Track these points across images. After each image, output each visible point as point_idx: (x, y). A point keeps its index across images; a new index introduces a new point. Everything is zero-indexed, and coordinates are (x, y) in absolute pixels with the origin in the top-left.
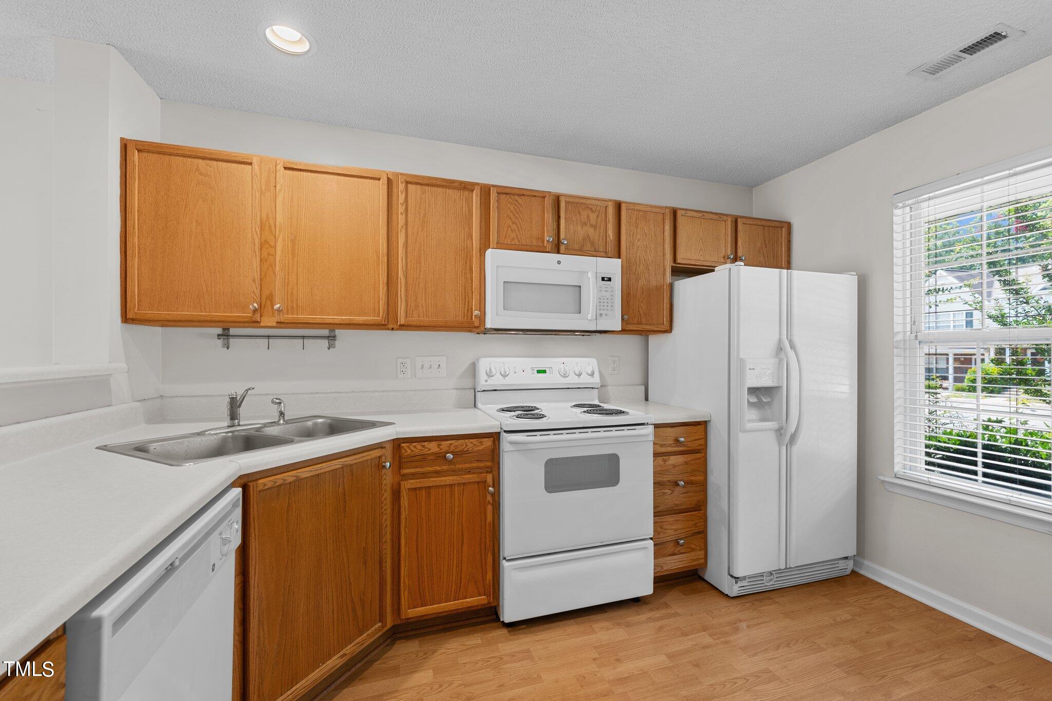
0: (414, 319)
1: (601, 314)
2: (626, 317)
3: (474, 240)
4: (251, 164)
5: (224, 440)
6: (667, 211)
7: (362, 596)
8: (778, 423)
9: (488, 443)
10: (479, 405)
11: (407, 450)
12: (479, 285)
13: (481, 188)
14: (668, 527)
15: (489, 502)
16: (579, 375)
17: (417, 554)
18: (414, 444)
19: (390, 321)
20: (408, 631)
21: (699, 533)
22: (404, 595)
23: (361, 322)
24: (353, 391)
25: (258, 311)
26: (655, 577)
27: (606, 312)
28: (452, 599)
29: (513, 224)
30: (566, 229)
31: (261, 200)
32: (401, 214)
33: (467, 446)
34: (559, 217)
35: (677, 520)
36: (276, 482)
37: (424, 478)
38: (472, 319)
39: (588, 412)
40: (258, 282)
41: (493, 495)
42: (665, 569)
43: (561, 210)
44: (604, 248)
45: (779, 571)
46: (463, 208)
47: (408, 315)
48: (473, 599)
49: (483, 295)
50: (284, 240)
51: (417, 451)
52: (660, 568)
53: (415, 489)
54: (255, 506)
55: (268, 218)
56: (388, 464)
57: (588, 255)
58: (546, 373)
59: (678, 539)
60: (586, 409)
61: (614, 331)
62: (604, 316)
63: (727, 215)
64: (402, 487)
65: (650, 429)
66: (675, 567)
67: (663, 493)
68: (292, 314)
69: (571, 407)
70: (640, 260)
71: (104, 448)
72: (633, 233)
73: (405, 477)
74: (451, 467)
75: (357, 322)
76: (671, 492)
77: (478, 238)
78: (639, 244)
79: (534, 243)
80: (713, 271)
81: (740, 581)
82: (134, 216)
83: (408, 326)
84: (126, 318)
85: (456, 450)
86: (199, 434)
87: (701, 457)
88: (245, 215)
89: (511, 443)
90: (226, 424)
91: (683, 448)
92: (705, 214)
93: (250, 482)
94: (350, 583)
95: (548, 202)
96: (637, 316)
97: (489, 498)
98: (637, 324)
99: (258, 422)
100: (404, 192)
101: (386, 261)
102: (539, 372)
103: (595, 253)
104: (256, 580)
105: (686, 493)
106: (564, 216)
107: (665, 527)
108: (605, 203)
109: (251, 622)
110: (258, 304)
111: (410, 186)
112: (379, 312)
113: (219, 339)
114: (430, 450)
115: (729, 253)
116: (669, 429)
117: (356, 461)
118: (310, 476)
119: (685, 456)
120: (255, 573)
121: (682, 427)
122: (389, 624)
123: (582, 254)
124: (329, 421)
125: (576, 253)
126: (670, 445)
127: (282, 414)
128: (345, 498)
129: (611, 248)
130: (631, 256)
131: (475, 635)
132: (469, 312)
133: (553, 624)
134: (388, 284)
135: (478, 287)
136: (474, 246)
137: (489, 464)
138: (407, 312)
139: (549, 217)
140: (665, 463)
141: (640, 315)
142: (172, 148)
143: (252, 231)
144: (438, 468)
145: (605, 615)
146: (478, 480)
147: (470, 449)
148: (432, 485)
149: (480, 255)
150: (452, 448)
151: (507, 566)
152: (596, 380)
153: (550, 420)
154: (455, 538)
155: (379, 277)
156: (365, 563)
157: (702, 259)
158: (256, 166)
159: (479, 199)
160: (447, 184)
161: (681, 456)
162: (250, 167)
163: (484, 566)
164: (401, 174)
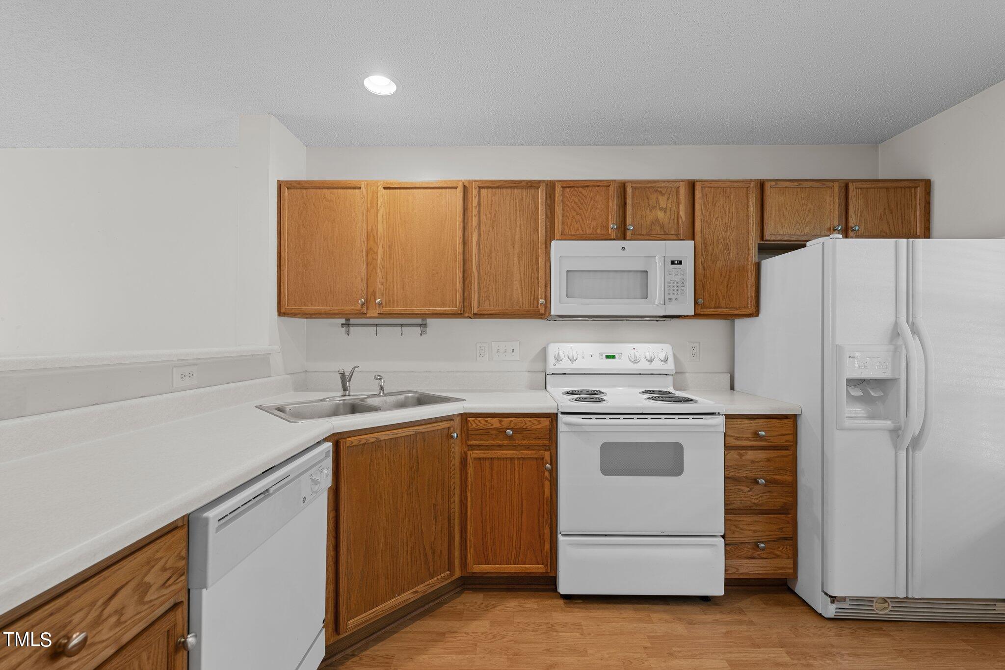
0: (486, 308)
1: (670, 299)
2: (700, 301)
3: (540, 234)
4: (360, 188)
5: (338, 406)
6: (752, 185)
7: (433, 545)
8: (893, 423)
9: (546, 422)
10: (548, 387)
11: (473, 424)
12: (544, 274)
13: (547, 185)
14: (745, 527)
15: (547, 478)
16: (651, 361)
17: (482, 516)
18: (479, 419)
19: (465, 311)
20: (475, 584)
21: (786, 539)
22: (470, 552)
23: (441, 312)
24: (440, 371)
25: (366, 304)
26: (726, 579)
27: (677, 296)
28: (512, 563)
29: (577, 215)
30: (633, 214)
31: (367, 216)
32: (475, 216)
33: (526, 424)
34: (625, 203)
35: (756, 521)
36: (360, 441)
37: (488, 450)
38: (538, 307)
39: (652, 398)
40: (365, 281)
41: (551, 471)
42: (741, 571)
43: (627, 197)
44: (675, 230)
45: (895, 599)
46: (529, 205)
47: (481, 305)
48: (532, 566)
49: (549, 284)
50: (383, 247)
51: (482, 425)
52: (735, 570)
53: (480, 459)
54: (345, 458)
55: (372, 229)
56: (455, 435)
57: (656, 239)
58: (615, 358)
59: (758, 542)
60: (650, 396)
61: (687, 316)
62: (673, 300)
63: (833, 181)
64: (469, 456)
65: (721, 420)
66: (754, 572)
67: (739, 489)
68: (390, 307)
69: (640, 393)
70: (718, 240)
71: (260, 407)
72: (710, 213)
73: (472, 448)
74: (511, 442)
75: (438, 312)
76: (749, 489)
77: (544, 231)
78: (717, 222)
79: (599, 231)
80: (805, 246)
81: (838, 601)
82: (285, 236)
83: (481, 314)
84: (280, 314)
85: (516, 427)
86: (321, 401)
87: (789, 455)
88: (356, 228)
89: (568, 424)
90: (340, 394)
91: (765, 443)
92: (801, 183)
93: (340, 439)
94: (422, 533)
95: (613, 191)
96: (714, 299)
97: (547, 474)
98: (715, 308)
99: (364, 394)
100: (477, 197)
101: (462, 258)
102: (607, 357)
103: (665, 236)
104: (345, 517)
105: (769, 492)
106: (630, 203)
107: (740, 526)
108: (677, 185)
109: (341, 549)
110: (364, 299)
111: (482, 190)
112: (456, 303)
113: (343, 327)
114: (492, 425)
115: (836, 223)
116: (746, 421)
117: (427, 430)
118: (389, 439)
119: (768, 451)
120: (344, 511)
121: (762, 420)
122: (457, 574)
123: (650, 238)
124: (417, 396)
125: (643, 237)
126: (748, 439)
127: (382, 388)
128: (418, 460)
129: (683, 229)
130: (707, 236)
131: (533, 600)
132: (535, 301)
133: (609, 605)
134: (464, 278)
135: (544, 277)
136: (540, 239)
137: (547, 442)
138: (479, 302)
139: (613, 205)
140: (741, 458)
141: (719, 298)
142: (308, 183)
143: (361, 241)
144: (500, 442)
145: (667, 607)
146: (536, 457)
147: (528, 427)
148: (494, 457)
149: (546, 248)
150: (512, 425)
151: (563, 540)
152: (670, 366)
153: (609, 404)
154: (515, 508)
155: (456, 273)
156: (435, 517)
157: (798, 233)
158: (363, 189)
159: (544, 195)
160: (515, 185)
161: (763, 451)
162: (359, 190)
163: (542, 537)
164: (475, 181)
